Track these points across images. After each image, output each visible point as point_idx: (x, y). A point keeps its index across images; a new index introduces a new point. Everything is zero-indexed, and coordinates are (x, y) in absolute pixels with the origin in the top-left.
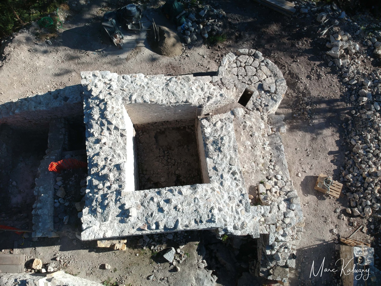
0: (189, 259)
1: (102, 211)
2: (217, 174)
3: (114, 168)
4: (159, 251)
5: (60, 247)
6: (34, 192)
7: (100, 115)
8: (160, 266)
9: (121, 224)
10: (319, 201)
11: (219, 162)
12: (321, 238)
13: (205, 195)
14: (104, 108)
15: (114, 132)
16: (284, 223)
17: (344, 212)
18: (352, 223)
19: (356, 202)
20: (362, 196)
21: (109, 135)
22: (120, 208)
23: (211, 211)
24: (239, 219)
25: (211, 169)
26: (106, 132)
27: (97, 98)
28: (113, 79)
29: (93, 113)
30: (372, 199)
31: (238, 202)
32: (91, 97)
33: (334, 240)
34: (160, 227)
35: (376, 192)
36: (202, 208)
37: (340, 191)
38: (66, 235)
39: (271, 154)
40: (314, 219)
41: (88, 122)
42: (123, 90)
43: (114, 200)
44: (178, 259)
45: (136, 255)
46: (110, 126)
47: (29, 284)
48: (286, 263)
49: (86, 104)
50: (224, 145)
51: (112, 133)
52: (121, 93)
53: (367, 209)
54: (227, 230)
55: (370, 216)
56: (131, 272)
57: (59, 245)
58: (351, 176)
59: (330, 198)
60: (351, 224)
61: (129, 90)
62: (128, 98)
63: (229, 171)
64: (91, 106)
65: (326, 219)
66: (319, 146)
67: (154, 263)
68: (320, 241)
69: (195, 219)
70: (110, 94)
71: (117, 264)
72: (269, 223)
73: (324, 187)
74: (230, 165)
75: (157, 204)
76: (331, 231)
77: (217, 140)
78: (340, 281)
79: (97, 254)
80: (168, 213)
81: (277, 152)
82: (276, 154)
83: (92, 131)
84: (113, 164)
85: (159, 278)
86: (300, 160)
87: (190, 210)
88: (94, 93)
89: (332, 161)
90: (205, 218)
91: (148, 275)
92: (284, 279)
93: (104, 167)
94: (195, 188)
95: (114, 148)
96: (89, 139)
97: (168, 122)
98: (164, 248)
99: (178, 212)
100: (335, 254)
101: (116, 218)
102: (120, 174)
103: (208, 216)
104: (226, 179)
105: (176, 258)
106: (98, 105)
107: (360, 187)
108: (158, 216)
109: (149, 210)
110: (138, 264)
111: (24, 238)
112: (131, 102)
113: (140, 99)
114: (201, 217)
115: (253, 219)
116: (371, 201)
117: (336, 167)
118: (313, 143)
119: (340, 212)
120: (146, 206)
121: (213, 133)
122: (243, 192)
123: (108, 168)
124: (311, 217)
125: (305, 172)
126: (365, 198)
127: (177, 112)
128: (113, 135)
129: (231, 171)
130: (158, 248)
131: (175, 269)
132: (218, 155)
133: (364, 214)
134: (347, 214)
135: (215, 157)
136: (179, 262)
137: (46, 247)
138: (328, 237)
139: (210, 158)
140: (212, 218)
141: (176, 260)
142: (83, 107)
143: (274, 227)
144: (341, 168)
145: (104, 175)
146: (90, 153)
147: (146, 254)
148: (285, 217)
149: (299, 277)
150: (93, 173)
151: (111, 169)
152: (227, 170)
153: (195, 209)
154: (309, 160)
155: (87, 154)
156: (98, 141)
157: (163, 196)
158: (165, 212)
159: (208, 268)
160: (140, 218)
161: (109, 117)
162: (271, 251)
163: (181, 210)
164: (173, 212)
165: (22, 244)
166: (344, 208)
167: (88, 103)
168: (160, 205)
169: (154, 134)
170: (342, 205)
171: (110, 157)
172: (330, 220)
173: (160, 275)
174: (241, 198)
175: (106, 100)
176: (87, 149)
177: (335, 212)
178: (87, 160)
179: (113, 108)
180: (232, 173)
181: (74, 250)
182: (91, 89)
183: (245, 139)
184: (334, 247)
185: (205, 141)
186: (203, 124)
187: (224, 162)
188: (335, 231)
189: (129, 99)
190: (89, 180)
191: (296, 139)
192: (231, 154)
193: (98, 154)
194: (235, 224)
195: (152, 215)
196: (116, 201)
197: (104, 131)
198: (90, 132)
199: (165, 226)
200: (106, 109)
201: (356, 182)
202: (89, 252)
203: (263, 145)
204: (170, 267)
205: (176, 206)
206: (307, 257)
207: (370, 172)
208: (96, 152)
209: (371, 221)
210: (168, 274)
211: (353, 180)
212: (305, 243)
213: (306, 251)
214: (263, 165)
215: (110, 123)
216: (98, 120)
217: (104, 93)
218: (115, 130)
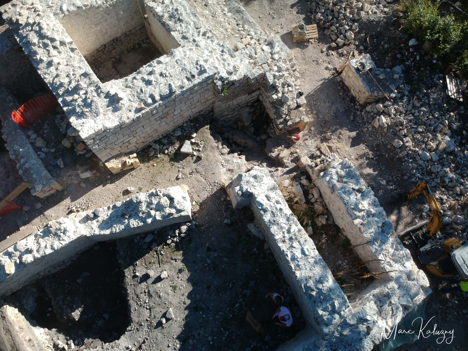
0: (207, 144)
1: (90, 109)
2: (189, 42)
3: (81, 78)
4: (174, 151)
5: (71, 198)
6: (11, 156)
7: (38, 38)
8: (184, 162)
9: (116, 113)
10: (303, 51)
11: (184, 31)
12: (321, 78)
13: (185, 55)
14: (39, 29)
15: (61, 48)
16: (275, 60)
17: (330, 48)
18: (342, 53)
19: (336, 33)
20: (338, 25)
21: (58, 54)
22: (105, 97)
23: (197, 64)
24: (229, 64)
25: (180, 40)
26: (54, 52)
27: (27, 24)
28: (35, 2)
29: (29, 39)
30: (348, 23)
31: (221, 53)
32: (21, 28)
33: (333, 74)
34: (156, 98)
35: (348, 15)
36: (187, 65)
37: (316, 30)
38: (70, 182)
39: (235, 19)
40: (306, 67)
41: (30, 52)
42: (51, 7)
43: (96, 95)
44: (197, 148)
45: (154, 166)
46: (55, 44)
47: (53, 227)
48: (297, 103)
49: (18, 38)
50: (181, 14)
51: (60, 50)
52: (49, 11)
53: (348, 34)
54: (222, 78)
55: (354, 39)
56: (158, 182)
57: (68, 196)
58: (319, 14)
59: (312, 43)
60: (341, 55)
61: (56, 4)
62: (59, 11)
63: (199, 35)
64: (24, 35)
65: (317, 61)
66: (279, 5)
67: (176, 164)
68: (322, 80)
69: (186, 77)
70: (38, 15)
71: (140, 183)
72: (260, 64)
73: (300, 34)
74: (197, 29)
75: (142, 80)
76: (327, 68)
77: (172, 13)
78: (356, 102)
79: (113, 184)
80: (157, 83)
81: (240, 15)
82: (240, 17)
83: (38, 57)
84: (77, 76)
85: (188, 172)
86: (268, 25)
87: (177, 72)
88: (22, 21)
89: (297, 13)
90: (195, 72)
91: (176, 176)
92: (302, 117)
93: (70, 82)
94: (172, 53)
95: (71, 63)
96: (39, 67)
97: (117, 39)
98: (178, 146)
99: (166, 78)
100: (340, 85)
101: (107, 109)
102: (90, 79)
103: (197, 68)
104: (199, 41)
105: (194, 149)
106: (32, 30)
107: (332, 19)
108: (148, 90)
109: (136, 88)
110: (161, 172)
111: (26, 212)
112: (64, 14)
113: (72, 7)
114: (190, 73)
115: (242, 62)
116: (348, 25)
117: (304, 16)
118: (272, 5)
119: (326, 49)
120: (131, 86)
121: (165, 11)
122: (221, 44)
123: (75, 80)
124: (303, 66)
125: (278, 33)
126: (341, 25)
127: (120, 16)
128: (63, 53)
129: (201, 34)
130: (172, 150)
131: (199, 159)
132: (181, 25)
133: (348, 40)
134: (333, 49)
135: (179, 28)
136: (199, 151)
137: (55, 207)
138: (327, 75)
139: (174, 31)
140: (201, 68)
141: (195, 150)
142: (17, 41)
143: (266, 65)
144: (309, 14)
145: (74, 88)
146: (48, 79)
147: (163, 160)
148: (272, 54)
149: (317, 117)
150: (62, 93)
151: (78, 80)
152: (196, 34)
153: (181, 69)
154: (276, 21)
155: (46, 82)
156: (50, 64)
157: (144, 72)
158: (153, 83)
159: (231, 152)
160: (132, 100)
161: (49, 34)
162: (277, 95)
163: (167, 75)
164: (161, 80)
165: (27, 219)
166: (328, 45)
167: (20, 36)
168: (144, 79)
169: (111, 65)
170: (326, 44)
171: (71, 73)
172: (321, 60)
173: (187, 171)
174: (221, 49)
175: (37, 22)
176: (43, 77)
177: (322, 52)
178: (49, 87)
179: (48, 25)
180: (203, 35)
181: (86, 193)
182: (17, 19)
183: (201, 10)
184: (336, 80)
185: (161, 21)
186: (151, 6)
187: (189, 29)
188: (330, 66)
189: (61, 12)
190: (62, 102)
191: (255, 9)
192: (193, 19)
193: (57, 76)
194: (227, 71)
195: (141, 90)
196: (99, 95)
197: (50, 51)
198: (37, 59)
199: (161, 96)
200: (42, 28)
201: (327, 17)
202: (104, 186)
203: (222, 12)
204: (192, 159)
205: (161, 73)
206: (316, 99)
207: (334, 2)
208: (54, 75)
209: (357, 44)
210: (194, 166)
211: (323, 17)
212: (309, 89)
213: (313, 95)
214: (232, 29)
215: (53, 40)
216: (39, 43)
217: (32, 16)
218: (62, 47)
